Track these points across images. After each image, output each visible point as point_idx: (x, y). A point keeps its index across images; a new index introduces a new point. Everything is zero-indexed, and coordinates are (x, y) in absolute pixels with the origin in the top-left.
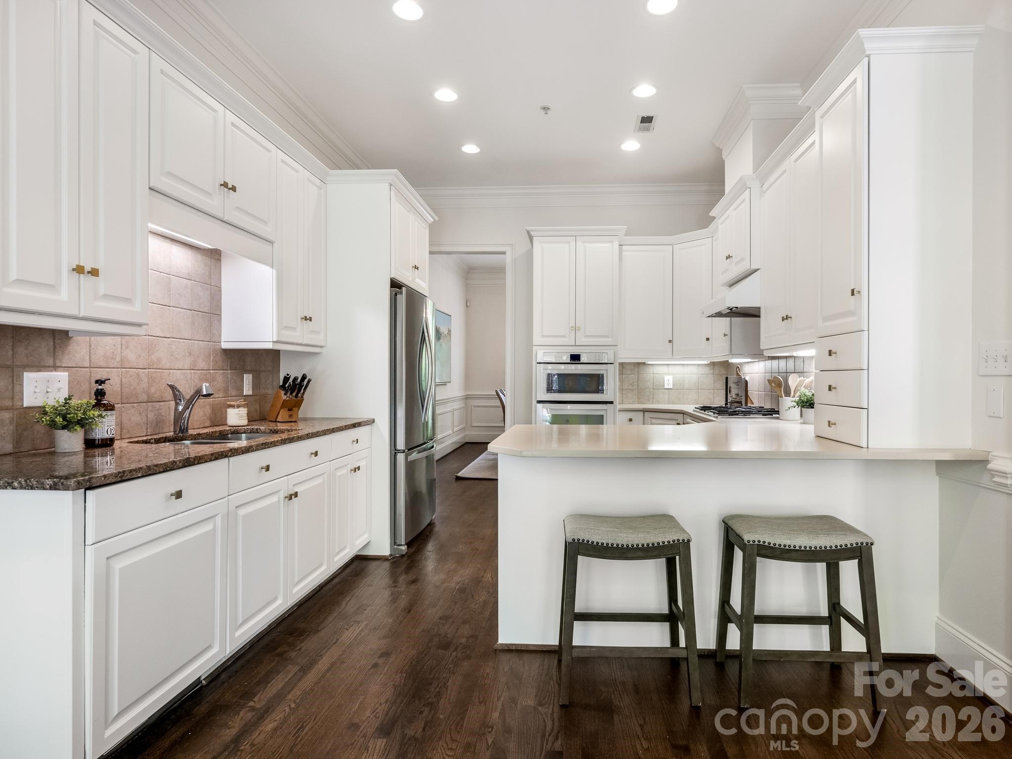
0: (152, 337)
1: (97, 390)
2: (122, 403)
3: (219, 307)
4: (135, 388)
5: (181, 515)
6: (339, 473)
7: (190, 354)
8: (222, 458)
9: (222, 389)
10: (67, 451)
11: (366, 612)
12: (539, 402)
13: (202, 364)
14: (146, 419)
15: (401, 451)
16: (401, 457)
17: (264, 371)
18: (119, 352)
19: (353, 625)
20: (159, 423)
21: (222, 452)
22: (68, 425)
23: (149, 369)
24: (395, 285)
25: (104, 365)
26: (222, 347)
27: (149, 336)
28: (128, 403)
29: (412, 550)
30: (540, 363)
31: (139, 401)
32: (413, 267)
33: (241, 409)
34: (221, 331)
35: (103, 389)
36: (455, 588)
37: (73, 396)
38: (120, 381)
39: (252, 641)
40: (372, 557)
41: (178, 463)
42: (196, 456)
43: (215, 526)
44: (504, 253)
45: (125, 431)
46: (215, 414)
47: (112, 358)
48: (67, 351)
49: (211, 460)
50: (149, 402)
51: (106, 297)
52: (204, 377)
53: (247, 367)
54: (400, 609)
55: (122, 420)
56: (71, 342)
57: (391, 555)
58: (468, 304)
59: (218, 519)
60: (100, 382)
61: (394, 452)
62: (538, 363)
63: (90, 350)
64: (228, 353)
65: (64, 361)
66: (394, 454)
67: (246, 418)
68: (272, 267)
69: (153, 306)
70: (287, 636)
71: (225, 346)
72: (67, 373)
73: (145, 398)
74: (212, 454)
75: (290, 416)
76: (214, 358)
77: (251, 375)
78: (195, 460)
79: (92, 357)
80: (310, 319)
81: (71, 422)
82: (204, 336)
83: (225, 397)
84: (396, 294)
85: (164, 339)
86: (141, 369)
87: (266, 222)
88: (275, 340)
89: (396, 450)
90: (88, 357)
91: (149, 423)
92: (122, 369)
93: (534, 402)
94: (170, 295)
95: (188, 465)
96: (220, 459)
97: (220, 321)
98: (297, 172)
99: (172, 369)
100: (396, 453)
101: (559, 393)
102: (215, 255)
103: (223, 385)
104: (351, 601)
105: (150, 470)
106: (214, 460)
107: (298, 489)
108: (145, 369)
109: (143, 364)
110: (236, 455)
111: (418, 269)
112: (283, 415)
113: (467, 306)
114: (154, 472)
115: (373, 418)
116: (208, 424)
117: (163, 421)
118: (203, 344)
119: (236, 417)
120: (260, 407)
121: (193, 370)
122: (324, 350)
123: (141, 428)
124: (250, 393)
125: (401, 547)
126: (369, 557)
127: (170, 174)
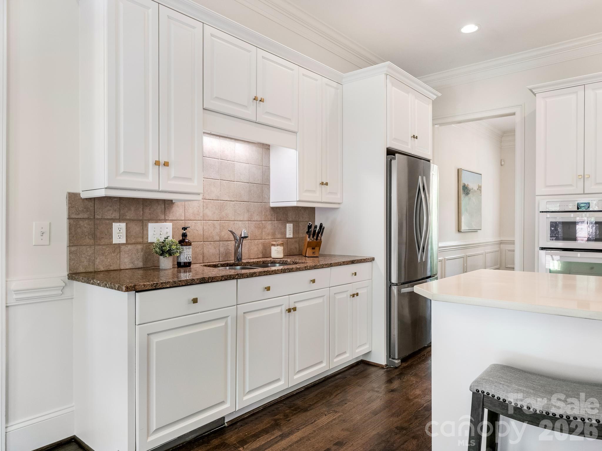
0: (223, 201)
1: (183, 233)
2: (204, 242)
3: (269, 180)
4: (212, 233)
5: (200, 314)
6: (338, 297)
7: (248, 211)
8: (230, 279)
9: (270, 233)
10: (163, 268)
11: (346, 405)
12: (542, 249)
13: (256, 217)
14: (218, 251)
15: (395, 284)
16: (395, 289)
17: (303, 221)
18: (202, 211)
19: (331, 413)
20: (227, 254)
21: (230, 275)
22: (163, 253)
23: (220, 220)
24: (391, 153)
25: (192, 218)
26: (271, 206)
27: (220, 200)
28: (207, 242)
29: (405, 365)
30: (543, 212)
31: (214, 240)
32: (412, 137)
33: (279, 247)
34: (270, 195)
35: (186, 233)
36: (423, 405)
37: (169, 236)
38: (202, 228)
39: (265, 405)
40: (372, 364)
41: (196, 280)
42: (209, 277)
43: (226, 323)
44: (514, 114)
45: (205, 258)
46: (265, 250)
47: (198, 214)
48: (172, 211)
49: (221, 280)
50: (220, 241)
51: (175, 178)
52: (258, 225)
53: (289, 219)
54: (371, 410)
55: (204, 252)
56: (174, 206)
57: (386, 365)
58: (503, 163)
59: (229, 319)
60: (184, 229)
61: (389, 285)
62: (541, 212)
63: (185, 210)
64: (274, 209)
65: (170, 216)
66: (389, 286)
67: (282, 253)
68: (296, 150)
69: (223, 182)
70: (287, 408)
71: (272, 205)
72: (172, 224)
73: (217, 238)
74: (222, 276)
75: (314, 253)
76: (265, 213)
77: (292, 224)
78: (209, 279)
79: (186, 214)
80: (327, 184)
81: (164, 251)
82: (258, 199)
83: (273, 239)
84: (391, 160)
85: (230, 202)
86: (215, 221)
87: (290, 119)
88: (298, 200)
89: (391, 283)
90: (184, 214)
91: (220, 254)
92: (204, 221)
93: (537, 249)
94: (234, 174)
95: (204, 282)
96: (228, 280)
97: (269, 189)
98: (316, 80)
99: (236, 221)
100: (391, 285)
101: (563, 240)
102: (266, 147)
103: (271, 231)
104: (340, 394)
105: (175, 283)
106: (224, 280)
107: (298, 306)
108: (218, 221)
109: (217, 218)
110: (242, 278)
111: (417, 138)
112: (309, 252)
113: (501, 165)
114: (178, 285)
115: (373, 257)
116: (260, 256)
117: (230, 253)
118: (257, 204)
119: (277, 252)
120: (299, 246)
121: (250, 221)
122: (341, 206)
123: (216, 257)
124: (291, 236)
125: (394, 361)
126: (370, 363)
127: (217, 98)
